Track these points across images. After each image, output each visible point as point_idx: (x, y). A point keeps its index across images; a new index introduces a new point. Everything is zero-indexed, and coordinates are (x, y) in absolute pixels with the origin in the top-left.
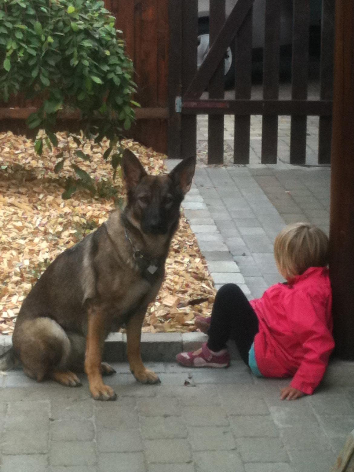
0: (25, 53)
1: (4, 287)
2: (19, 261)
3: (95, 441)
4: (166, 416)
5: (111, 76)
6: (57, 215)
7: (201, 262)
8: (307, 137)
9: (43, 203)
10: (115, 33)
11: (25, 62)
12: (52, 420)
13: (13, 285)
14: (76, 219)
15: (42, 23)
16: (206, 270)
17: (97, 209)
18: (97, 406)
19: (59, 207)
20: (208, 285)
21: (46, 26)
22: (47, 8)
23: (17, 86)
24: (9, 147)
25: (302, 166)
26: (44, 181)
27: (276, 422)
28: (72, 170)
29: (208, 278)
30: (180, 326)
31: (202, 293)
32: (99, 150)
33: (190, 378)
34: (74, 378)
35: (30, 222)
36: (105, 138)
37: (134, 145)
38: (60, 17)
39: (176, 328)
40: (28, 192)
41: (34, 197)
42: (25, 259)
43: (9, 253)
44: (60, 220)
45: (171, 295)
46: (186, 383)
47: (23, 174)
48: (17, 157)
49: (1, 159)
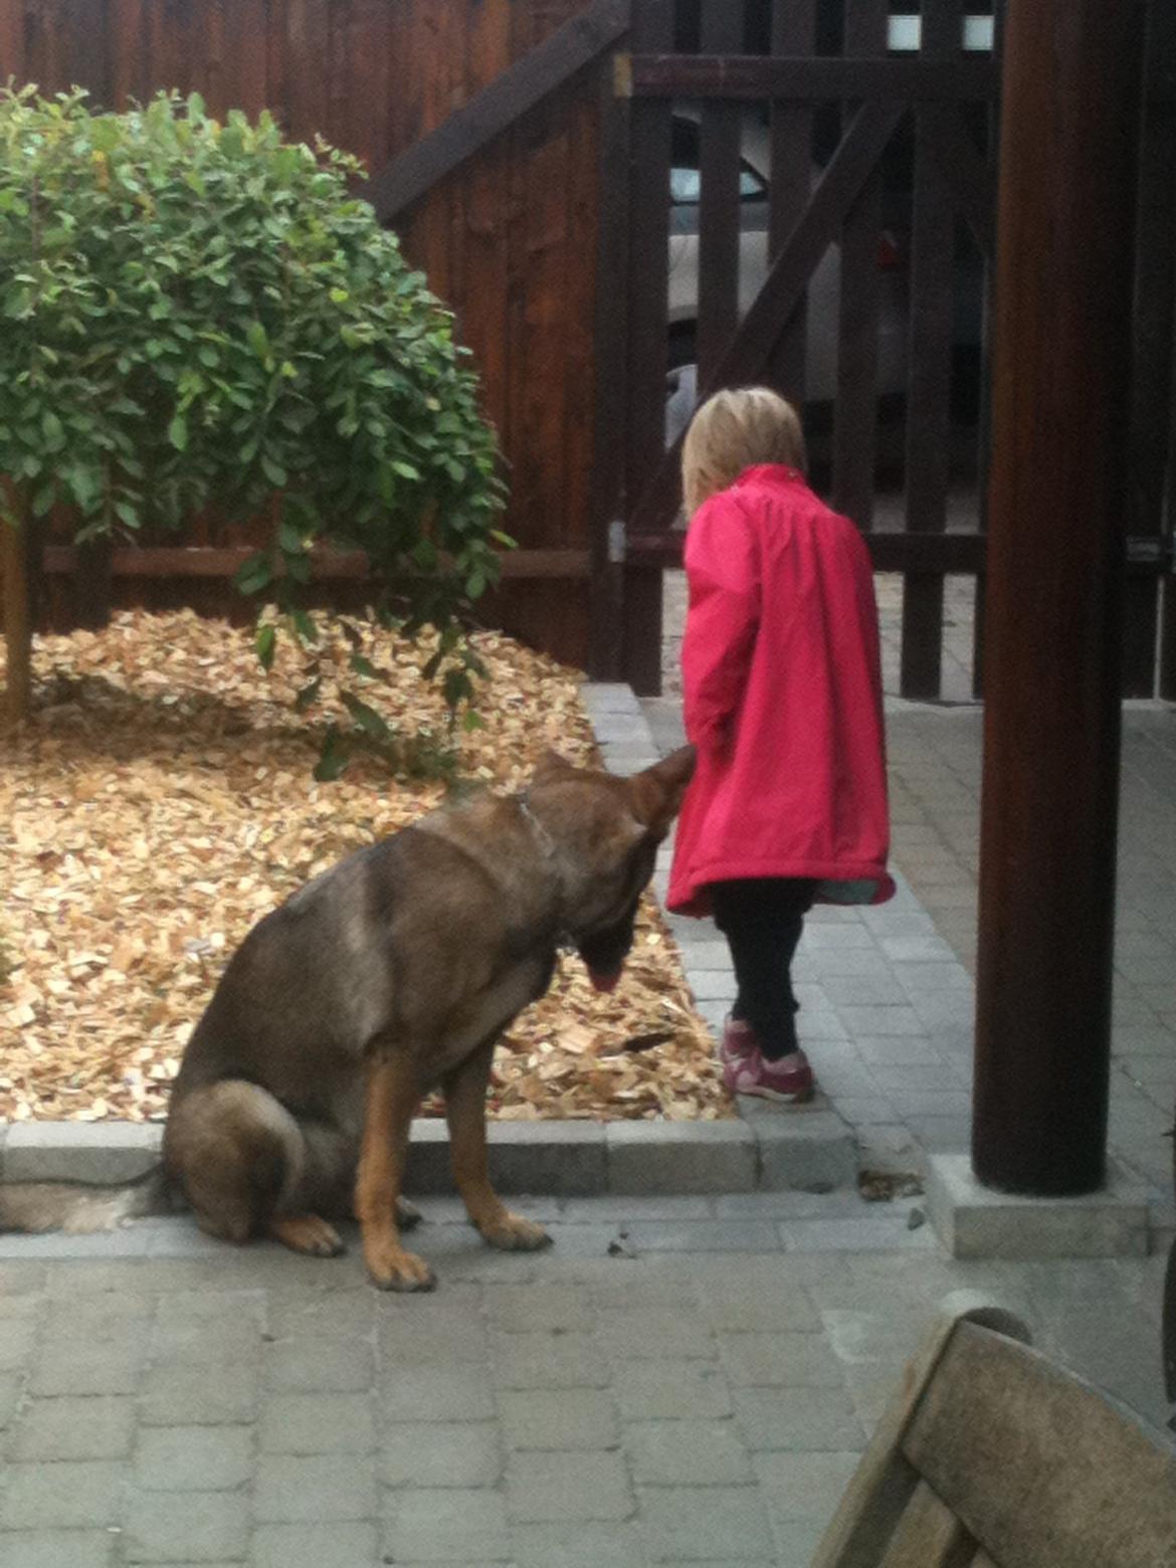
0: (224, 402)
1: (158, 1000)
2: (198, 936)
3: (374, 1392)
4: (557, 1332)
5: (441, 459)
6: (298, 821)
7: (663, 943)
8: (946, 630)
9: (264, 791)
10: (453, 354)
11: (224, 425)
12: (269, 1339)
13: (180, 997)
14: (348, 831)
15: (267, 326)
16: (675, 965)
17: (400, 806)
18: (382, 1305)
19: (304, 801)
20: (678, 1001)
21: (278, 335)
22: (283, 288)
23: (203, 488)
24: (185, 649)
25: (930, 703)
26: (271, 733)
27: (841, 1352)
28: (344, 708)
29: (678, 984)
30: (602, 1102)
31: (660, 1021)
32: (414, 657)
33: (624, 1236)
34: (327, 1234)
35: (231, 839)
36: (428, 628)
37: (503, 645)
38: (311, 310)
39: (591, 1108)
40: (229, 764)
41: (242, 773)
42: (215, 931)
43: (173, 914)
44: (308, 833)
45: (581, 1027)
46: (614, 1250)
47: (216, 720)
48: (205, 673)
49: (163, 679)
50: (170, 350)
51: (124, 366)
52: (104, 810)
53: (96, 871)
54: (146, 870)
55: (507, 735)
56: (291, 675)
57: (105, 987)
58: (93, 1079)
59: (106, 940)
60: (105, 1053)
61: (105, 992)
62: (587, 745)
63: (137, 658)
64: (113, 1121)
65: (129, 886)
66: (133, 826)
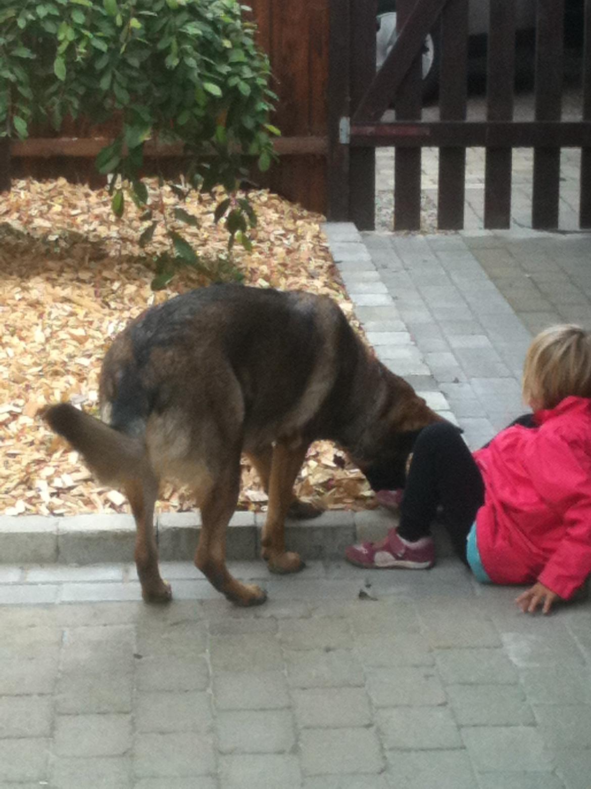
0: (89, 46)
2: (80, 394)
3: (209, 691)
4: (328, 650)
5: (234, 81)
8: (561, 183)
9: (118, 297)
10: (238, 11)
11: (89, 62)
12: (138, 657)
19: (145, 304)
23: (76, 104)
24: (61, 204)
25: (552, 231)
26: (120, 260)
27: (514, 660)
28: (169, 241)
30: (352, 499)
32: (212, 207)
33: (368, 586)
35: (98, 329)
36: (221, 188)
37: (270, 199)
39: (345, 503)
40: (94, 280)
41: (103, 286)
43: (63, 379)
46: (362, 595)
47: (85, 249)
48: (74, 220)
49: (47, 224)
50: (51, 13)
51: (21, 24)
52: (14, 311)
53: (10, 351)
54: (44, 350)
55: (275, 257)
56: (131, 221)
57: (20, 428)
58: (15, 488)
59: (19, 397)
60: (22, 471)
61: (22, 431)
62: (329, 263)
63: (30, 210)
64: (28, 515)
65: (33, 360)
66: (33, 321)
